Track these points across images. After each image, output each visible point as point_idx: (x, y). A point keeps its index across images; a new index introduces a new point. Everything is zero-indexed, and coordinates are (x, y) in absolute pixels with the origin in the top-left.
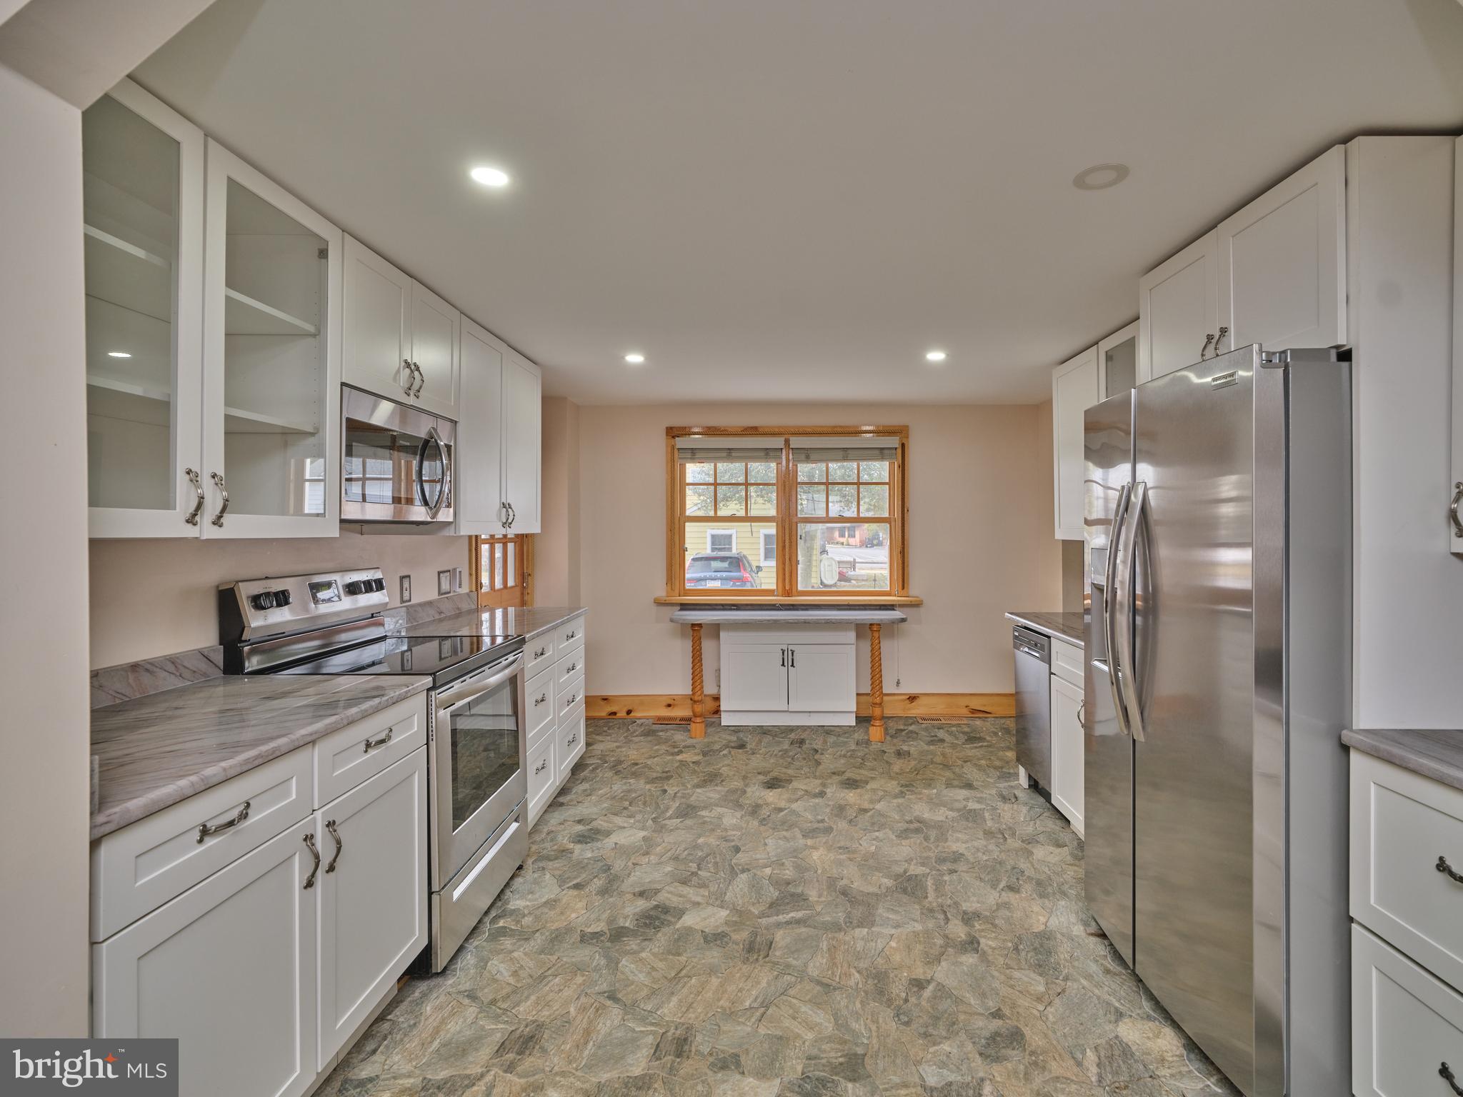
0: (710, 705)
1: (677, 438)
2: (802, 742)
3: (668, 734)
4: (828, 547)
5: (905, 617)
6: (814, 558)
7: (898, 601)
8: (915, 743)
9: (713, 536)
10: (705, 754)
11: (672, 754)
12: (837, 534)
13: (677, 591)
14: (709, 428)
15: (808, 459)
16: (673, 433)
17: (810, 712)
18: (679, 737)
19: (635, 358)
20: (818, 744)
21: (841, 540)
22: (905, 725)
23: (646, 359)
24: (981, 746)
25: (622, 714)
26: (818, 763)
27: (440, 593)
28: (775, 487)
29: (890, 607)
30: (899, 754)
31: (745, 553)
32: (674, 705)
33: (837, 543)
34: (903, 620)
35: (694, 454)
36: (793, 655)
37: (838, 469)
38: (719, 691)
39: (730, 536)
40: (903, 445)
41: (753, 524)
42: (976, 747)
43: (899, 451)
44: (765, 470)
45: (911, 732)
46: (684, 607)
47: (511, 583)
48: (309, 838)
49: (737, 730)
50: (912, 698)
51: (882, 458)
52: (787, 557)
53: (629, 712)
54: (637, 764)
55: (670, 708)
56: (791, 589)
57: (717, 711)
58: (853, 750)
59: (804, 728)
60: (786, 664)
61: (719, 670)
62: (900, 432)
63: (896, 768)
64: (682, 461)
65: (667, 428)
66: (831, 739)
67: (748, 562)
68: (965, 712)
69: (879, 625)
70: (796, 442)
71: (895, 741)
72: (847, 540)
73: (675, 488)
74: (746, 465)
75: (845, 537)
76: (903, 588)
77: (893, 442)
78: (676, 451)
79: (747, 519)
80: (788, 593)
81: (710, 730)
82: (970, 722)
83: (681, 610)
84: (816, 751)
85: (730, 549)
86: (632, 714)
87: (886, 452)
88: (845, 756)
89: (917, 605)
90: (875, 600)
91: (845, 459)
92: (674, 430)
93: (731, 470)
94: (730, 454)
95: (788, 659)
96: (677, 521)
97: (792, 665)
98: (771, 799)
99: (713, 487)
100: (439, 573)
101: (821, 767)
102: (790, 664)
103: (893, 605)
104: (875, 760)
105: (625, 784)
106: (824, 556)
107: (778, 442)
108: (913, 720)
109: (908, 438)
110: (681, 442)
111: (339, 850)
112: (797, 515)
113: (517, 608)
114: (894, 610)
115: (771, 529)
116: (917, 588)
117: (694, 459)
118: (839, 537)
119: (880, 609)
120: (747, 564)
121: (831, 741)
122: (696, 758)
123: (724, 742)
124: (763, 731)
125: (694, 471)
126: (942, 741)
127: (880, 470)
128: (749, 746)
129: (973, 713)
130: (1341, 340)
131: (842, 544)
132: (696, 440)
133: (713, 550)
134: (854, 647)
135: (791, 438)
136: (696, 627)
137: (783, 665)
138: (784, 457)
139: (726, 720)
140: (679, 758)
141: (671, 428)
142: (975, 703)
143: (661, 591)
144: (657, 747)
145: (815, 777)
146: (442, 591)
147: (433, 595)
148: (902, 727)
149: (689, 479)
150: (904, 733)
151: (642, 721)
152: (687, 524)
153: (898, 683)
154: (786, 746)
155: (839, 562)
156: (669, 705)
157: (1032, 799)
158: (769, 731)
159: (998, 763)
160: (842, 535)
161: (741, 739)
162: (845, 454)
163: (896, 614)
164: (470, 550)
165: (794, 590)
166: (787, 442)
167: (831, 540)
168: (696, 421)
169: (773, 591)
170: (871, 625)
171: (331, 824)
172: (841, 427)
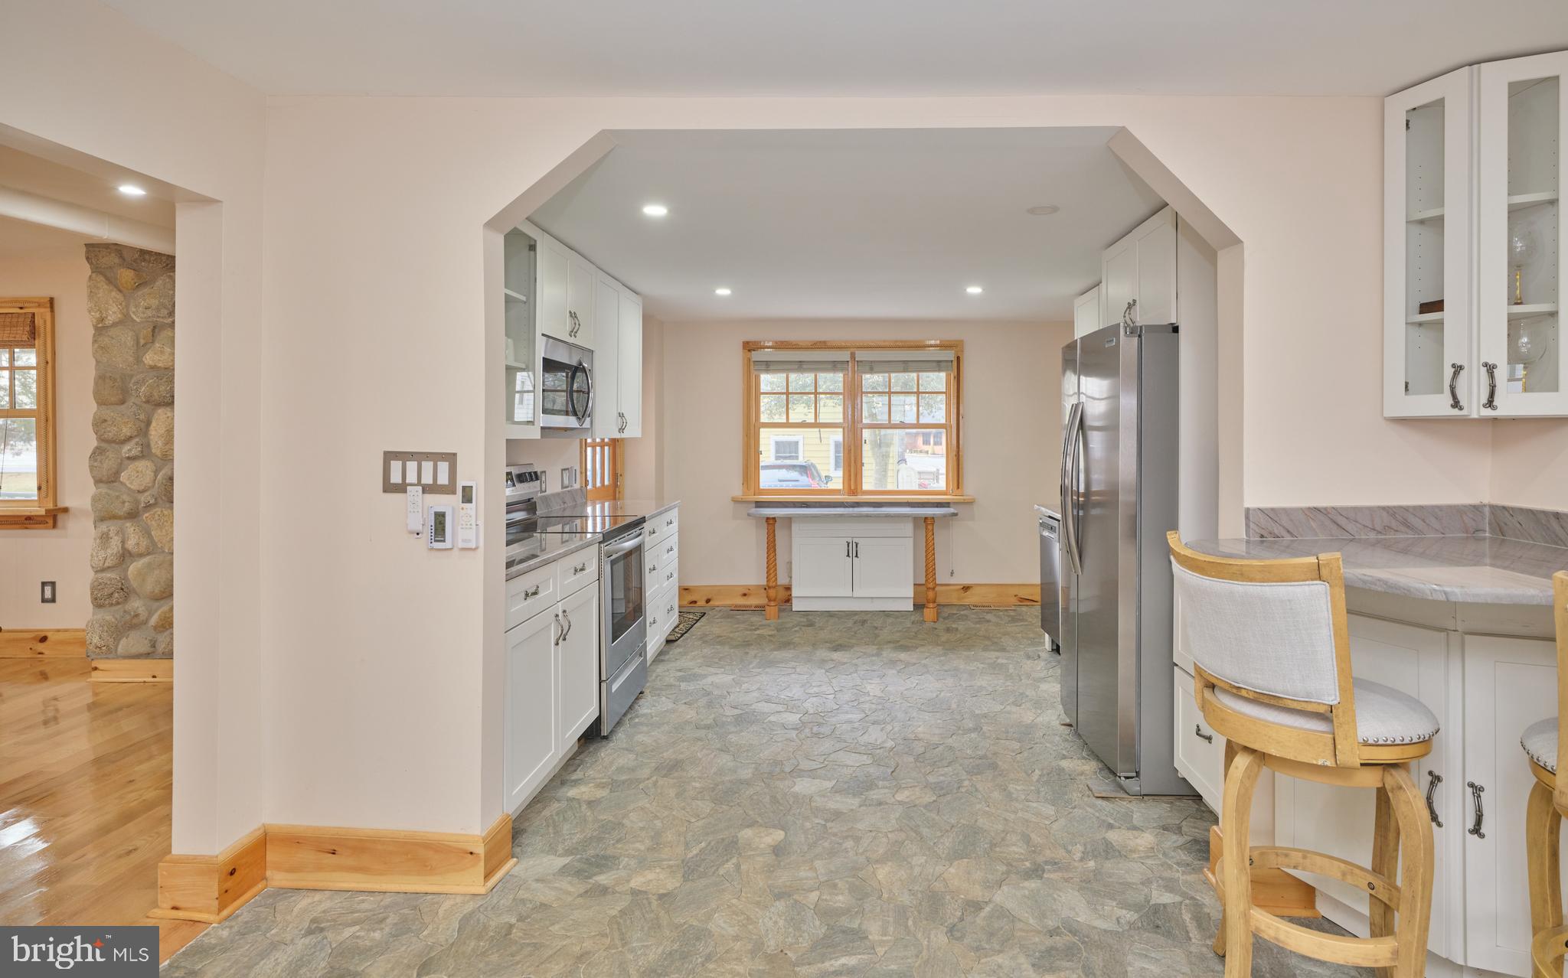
0: (782, 594)
1: (753, 352)
2: (864, 622)
3: (745, 617)
4: (908, 456)
5: (956, 512)
6: (890, 467)
7: (953, 499)
8: (963, 623)
9: (777, 443)
10: (778, 630)
11: (751, 630)
12: (920, 440)
13: (752, 491)
14: (782, 342)
15: (872, 371)
16: (749, 347)
17: (872, 598)
18: (756, 619)
19: (723, 292)
20: (878, 623)
21: (926, 448)
22: (958, 610)
23: (732, 291)
24: (1022, 625)
25: (702, 603)
26: (877, 636)
27: (563, 487)
28: (841, 397)
29: (946, 505)
30: (948, 630)
31: (814, 462)
32: (750, 594)
33: (921, 452)
34: (955, 515)
35: (768, 366)
36: (857, 547)
37: (898, 379)
38: (790, 581)
39: (797, 443)
40: (958, 358)
41: (822, 430)
42: (1017, 626)
43: (955, 363)
44: (832, 381)
45: (962, 615)
46: (759, 504)
47: (606, 483)
48: (557, 616)
49: (806, 613)
50: (966, 588)
51: (940, 370)
52: (853, 458)
53: (708, 601)
54: (721, 637)
55: (745, 597)
56: (856, 488)
57: (788, 600)
58: (909, 628)
59: (866, 612)
60: (851, 555)
61: (790, 563)
62: (955, 346)
63: (943, 639)
64: (756, 373)
65: (743, 342)
66: (890, 620)
67: (817, 472)
68: (1014, 600)
69: (933, 518)
70: (861, 355)
71: (946, 621)
72: (933, 448)
73: (751, 395)
74: (816, 376)
75: (930, 444)
76: (958, 488)
77: (950, 355)
78: (752, 364)
79: (817, 425)
80: (853, 492)
81: (782, 614)
82: (1018, 609)
83: (757, 507)
84: (876, 628)
85: (797, 458)
86: (711, 603)
87: (943, 364)
88: (900, 631)
89: (970, 503)
90: (932, 499)
91: (905, 370)
92: (751, 344)
93: (801, 380)
94: (801, 366)
95: (853, 551)
96: (752, 428)
97: (857, 556)
98: (836, 657)
99: (785, 396)
100: (562, 470)
101: (879, 638)
102: (854, 555)
103: (949, 503)
104: (926, 634)
105: (713, 648)
106: (903, 465)
107: (845, 356)
108: (967, 607)
109: (962, 351)
110: (756, 356)
111: (570, 626)
112: (862, 422)
113: (611, 503)
114: (949, 507)
115: (838, 435)
116: (970, 489)
117: (769, 370)
118: (924, 444)
119: (937, 507)
120: (815, 473)
121: (890, 621)
122: (770, 633)
123: (796, 622)
124: (830, 614)
125: (768, 381)
126: (989, 621)
127: (937, 380)
128: (817, 625)
129: (1021, 602)
130: (1173, 321)
131: (927, 452)
132: (767, 354)
133: (777, 458)
134: (912, 539)
135: (856, 352)
136: (771, 521)
137: (848, 555)
138: (850, 369)
139: (797, 606)
140: (758, 632)
141: (748, 343)
142: (1023, 593)
143: (737, 491)
144: (737, 626)
145: (874, 644)
146: (564, 485)
147: (558, 489)
148: (955, 612)
149: (764, 388)
150: (955, 616)
151: (719, 608)
152: (761, 430)
153: (952, 573)
154: (850, 625)
155: (920, 473)
156: (745, 595)
157: (1052, 657)
158: (835, 614)
159: (1031, 635)
160: (926, 442)
161: (810, 619)
162: (906, 366)
163: (951, 510)
164: (581, 452)
165: (859, 491)
166: (853, 356)
167: (913, 449)
168: (768, 337)
169: (840, 490)
170: (926, 518)
171: (564, 611)
172: (901, 341)
